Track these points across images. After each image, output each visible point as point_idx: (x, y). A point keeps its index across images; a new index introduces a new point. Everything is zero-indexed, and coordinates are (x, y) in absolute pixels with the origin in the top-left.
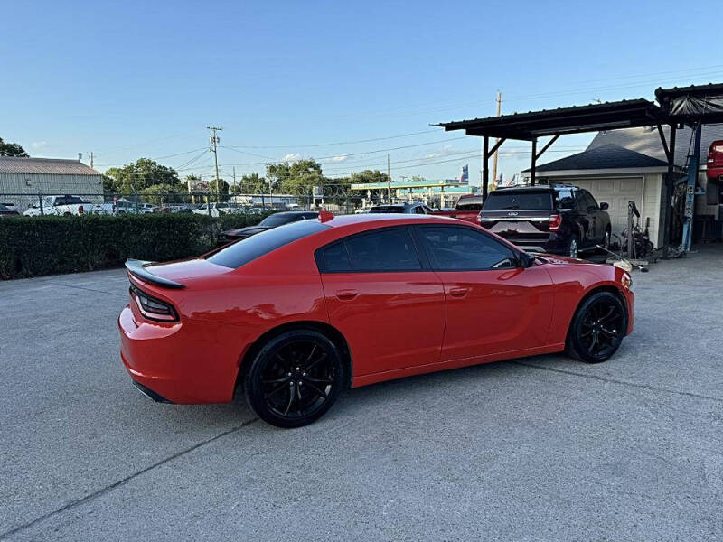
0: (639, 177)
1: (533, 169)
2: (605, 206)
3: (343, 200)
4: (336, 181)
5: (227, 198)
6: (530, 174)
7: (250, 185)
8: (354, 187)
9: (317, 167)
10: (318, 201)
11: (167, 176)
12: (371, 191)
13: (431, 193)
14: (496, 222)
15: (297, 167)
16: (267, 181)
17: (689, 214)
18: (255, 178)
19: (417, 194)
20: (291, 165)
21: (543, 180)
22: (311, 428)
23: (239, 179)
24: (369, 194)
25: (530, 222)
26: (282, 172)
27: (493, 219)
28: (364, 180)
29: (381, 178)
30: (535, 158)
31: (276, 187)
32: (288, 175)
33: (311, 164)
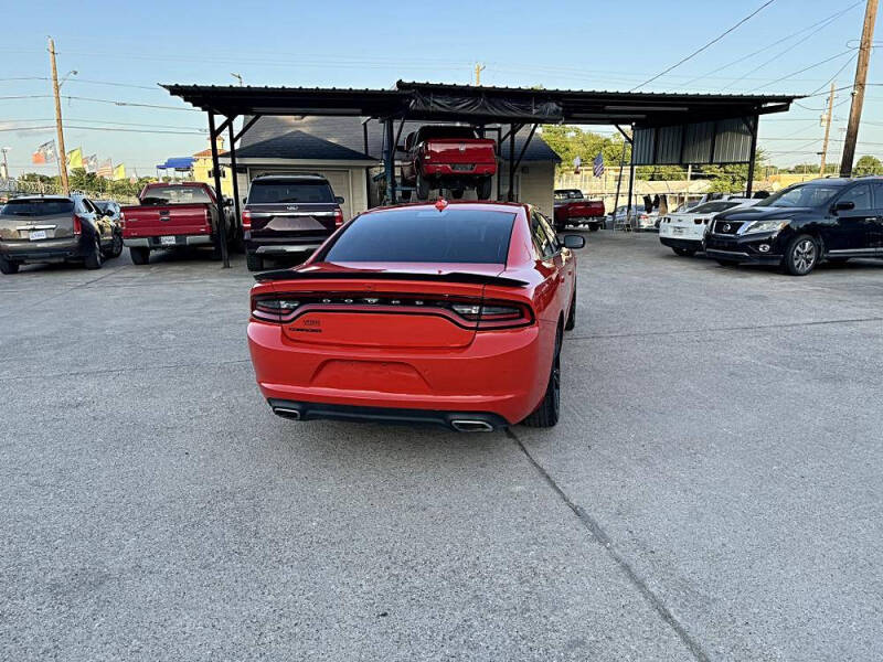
0: (346, 169)
1: (233, 154)
14: (272, 217)
25: (314, 217)
27: (269, 215)
30: (233, 140)
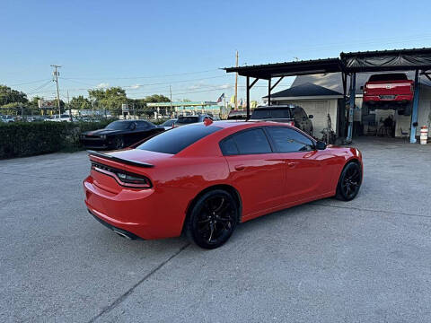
0: (326, 100)
1: (269, 96)
2: (311, 117)
3: (142, 113)
4: (137, 101)
5: (63, 111)
6: (267, 99)
7: (78, 103)
8: (149, 105)
9: (123, 92)
10: (125, 114)
11: (19, 97)
12: (160, 107)
13: (196, 109)
15: (109, 92)
16: (89, 100)
17: (351, 121)
18: (81, 98)
19: (188, 110)
20: (105, 90)
21: (274, 102)
22: (222, 248)
23: (71, 99)
24: (158, 109)
26: (99, 94)
28: (154, 101)
29: (164, 99)
30: (270, 90)
31: (96, 104)
32: (104, 97)
33: (119, 90)
